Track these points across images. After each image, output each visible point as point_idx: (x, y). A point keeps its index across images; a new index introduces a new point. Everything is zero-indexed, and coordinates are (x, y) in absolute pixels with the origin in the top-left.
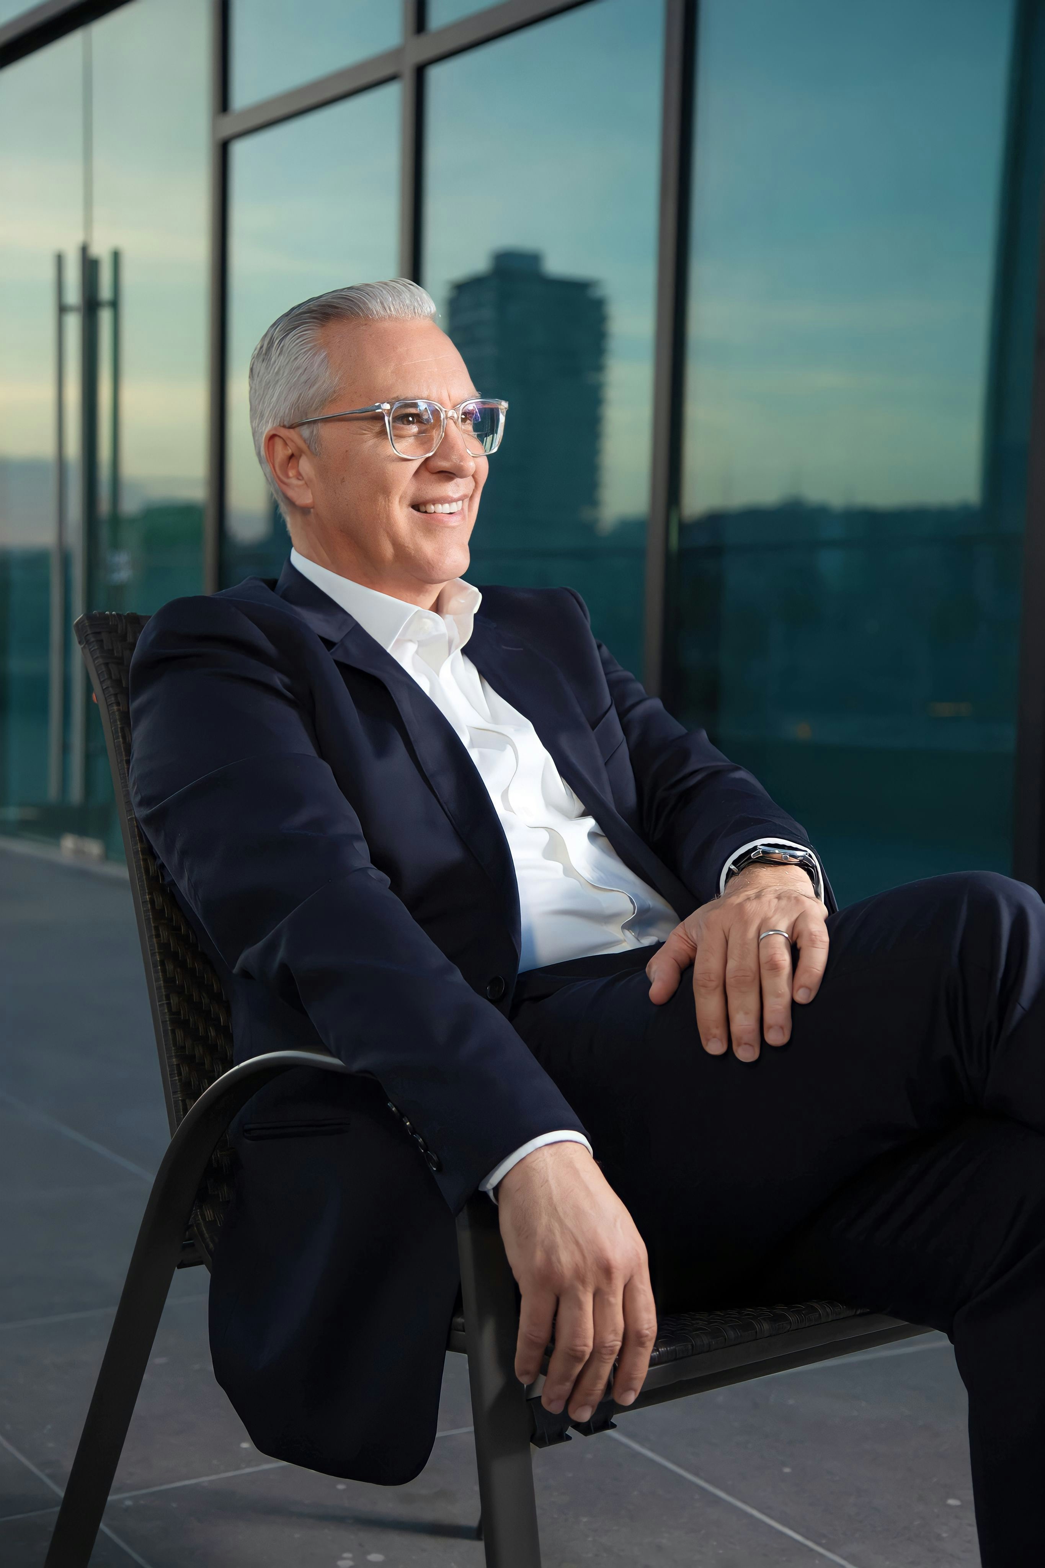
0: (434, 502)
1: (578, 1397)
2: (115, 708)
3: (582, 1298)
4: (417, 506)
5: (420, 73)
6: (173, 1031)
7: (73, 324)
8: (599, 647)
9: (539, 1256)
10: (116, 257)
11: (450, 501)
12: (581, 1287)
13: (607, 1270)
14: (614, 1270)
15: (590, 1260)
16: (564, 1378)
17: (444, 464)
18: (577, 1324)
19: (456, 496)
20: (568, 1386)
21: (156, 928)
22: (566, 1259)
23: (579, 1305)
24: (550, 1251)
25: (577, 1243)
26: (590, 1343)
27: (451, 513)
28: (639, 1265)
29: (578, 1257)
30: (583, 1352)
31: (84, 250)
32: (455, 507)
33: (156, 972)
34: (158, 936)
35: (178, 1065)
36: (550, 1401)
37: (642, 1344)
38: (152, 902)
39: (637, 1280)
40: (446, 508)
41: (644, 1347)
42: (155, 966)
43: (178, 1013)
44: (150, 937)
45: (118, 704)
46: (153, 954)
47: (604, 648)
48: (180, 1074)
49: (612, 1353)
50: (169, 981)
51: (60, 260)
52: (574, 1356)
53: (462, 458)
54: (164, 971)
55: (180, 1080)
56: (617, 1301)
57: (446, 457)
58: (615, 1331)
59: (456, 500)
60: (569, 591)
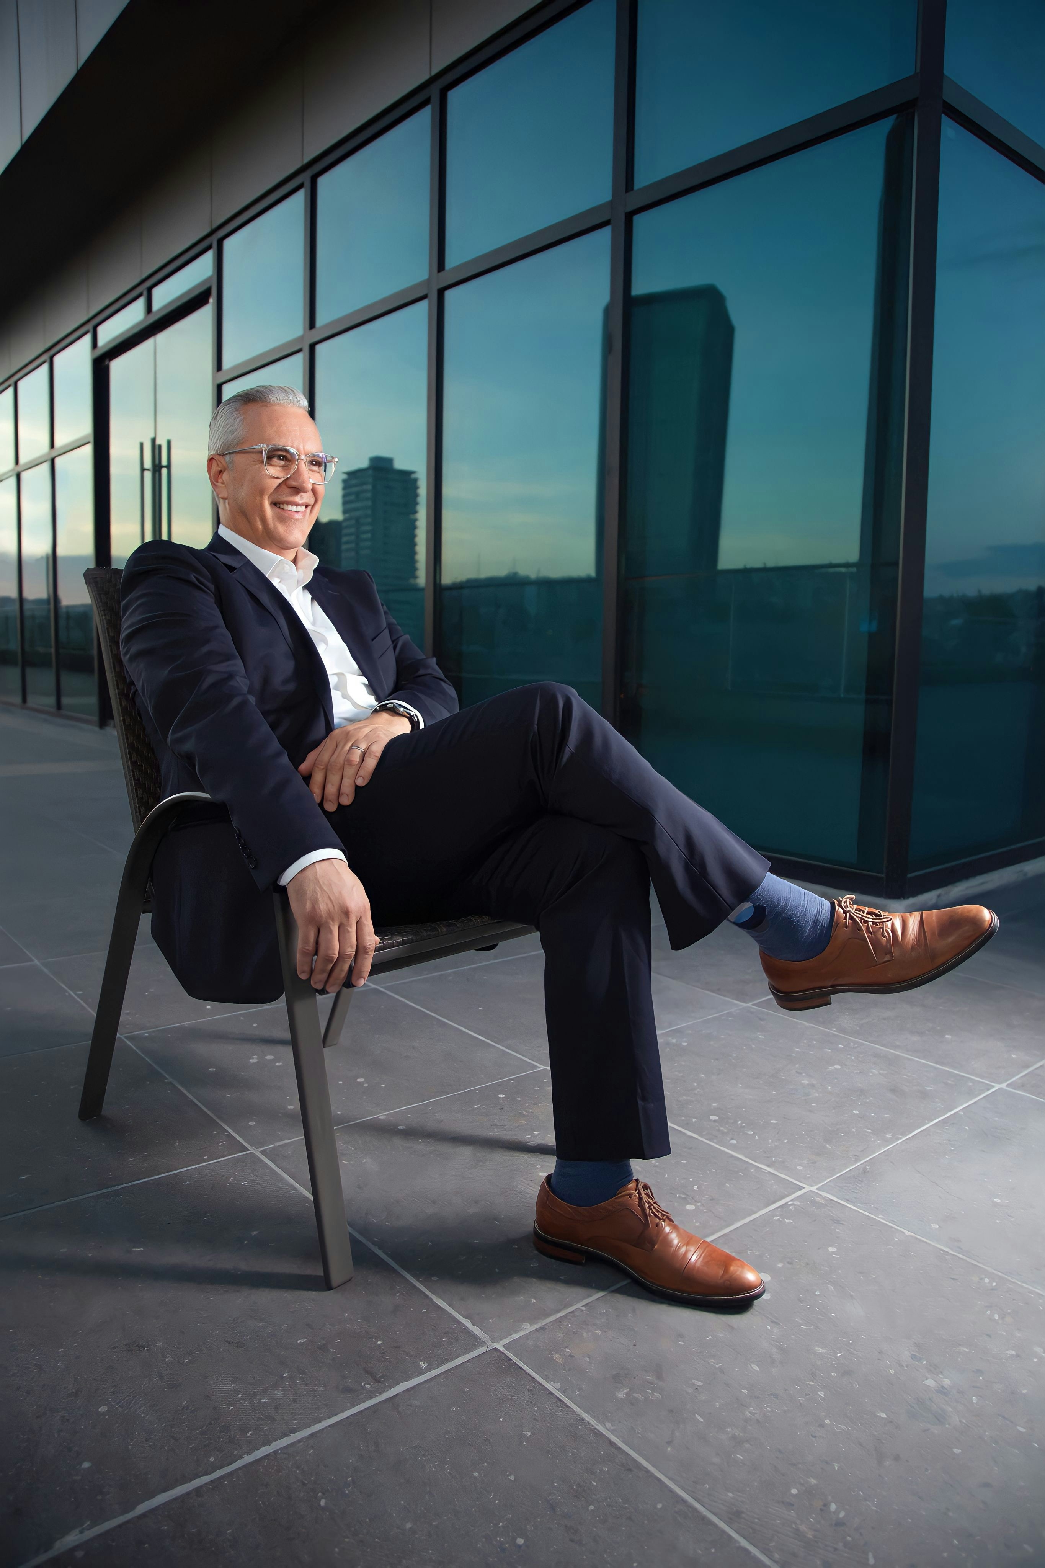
0: (288, 503)
1: (331, 980)
2: (104, 617)
3: (332, 928)
4: (275, 504)
5: (312, 347)
6: (136, 789)
7: (148, 476)
8: (382, 605)
9: (308, 905)
10: (169, 443)
11: (297, 505)
12: (331, 922)
13: (346, 913)
14: (351, 913)
15: (336, 908)
16: (323, 971)
17: (294, 483)
18: (330, 942)
19: (300, 502)
20: (325, 975)
21: (126, 735)
22: (323, 907)
23: (331, 932)
24: (315, 902)
25: (330, 899)
26: (337, 952)
27: (296, 511)
28: (365, 911)
29: (330, 905)
30: (333, 958)
31: (154, 441)
32: (299, 509)
33: (127, 758)
34: (127, 739)
35: (139, 807)
36: (315, 983)
37: (367, 953)
38: (124, 720)
39: (363, 919)
40: (294, 508)
41: (367, 954)
42: (126, 755)
43: (139, 780)
44: (123, 740)
45: (105, 615)
46: (125, 749)
47: (385, 606)
48: (140, 812)
49: (350, 957)
50: (134, 763)
51: (142, 445)
52: (329, 959)
53: (303, 482)
54: (131, 758)
55: (140, 815)
56: (353, 930)
57: (296, 480)
58: (351, 946)
59: (301, 505)
60: (366, 572)
